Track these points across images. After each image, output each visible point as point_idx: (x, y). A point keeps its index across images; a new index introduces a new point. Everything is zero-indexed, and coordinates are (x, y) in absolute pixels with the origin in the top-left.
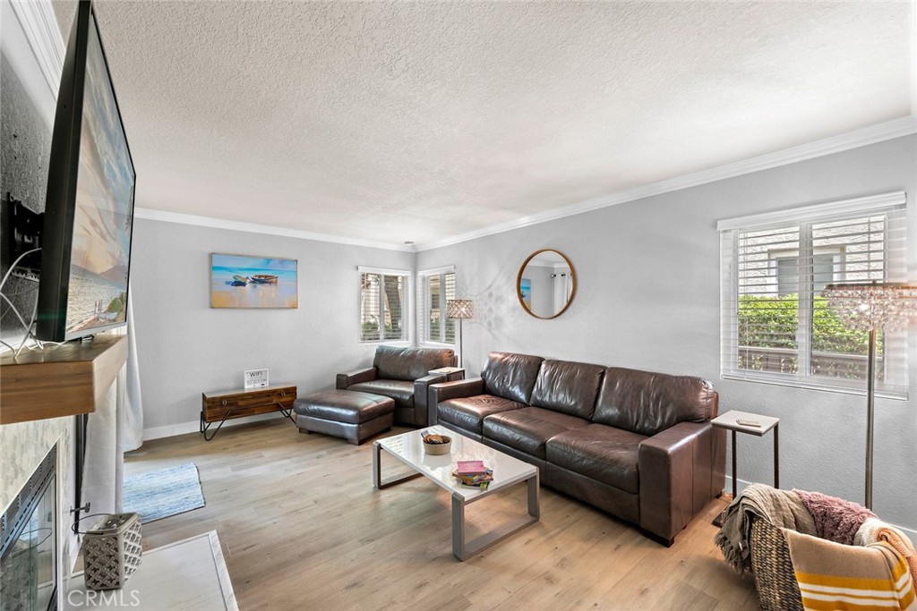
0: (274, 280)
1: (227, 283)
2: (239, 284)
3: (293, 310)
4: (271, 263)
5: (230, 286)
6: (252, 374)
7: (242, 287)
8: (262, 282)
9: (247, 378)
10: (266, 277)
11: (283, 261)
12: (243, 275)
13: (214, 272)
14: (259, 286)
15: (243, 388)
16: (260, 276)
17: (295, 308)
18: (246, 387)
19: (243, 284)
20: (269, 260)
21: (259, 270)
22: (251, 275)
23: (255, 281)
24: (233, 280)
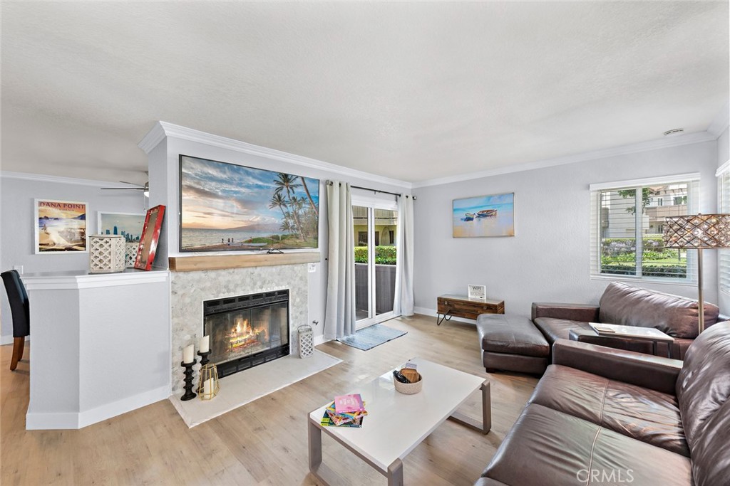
0: (494, 213)
1: (462, 219)
2: (469, 219)
3: (510, 238)
4: (492, 199)
5: (463, 221)
6: (474, 288)
7: (470, 222)
8: (485, 216)
9: (470, 290)
10: (488, 211)
11: (501, 196)
12: (471, 212)
13: (455, 212)
14: (482, 219)
15: (467, 297)
16: (483, 212)
17: (511, 236)
18: (469, 296)
19: (472, 219)
20: (489, 197)
21: (481, 207)
22: (477, 211)
23: (480, 216)
24: (465, 217)
